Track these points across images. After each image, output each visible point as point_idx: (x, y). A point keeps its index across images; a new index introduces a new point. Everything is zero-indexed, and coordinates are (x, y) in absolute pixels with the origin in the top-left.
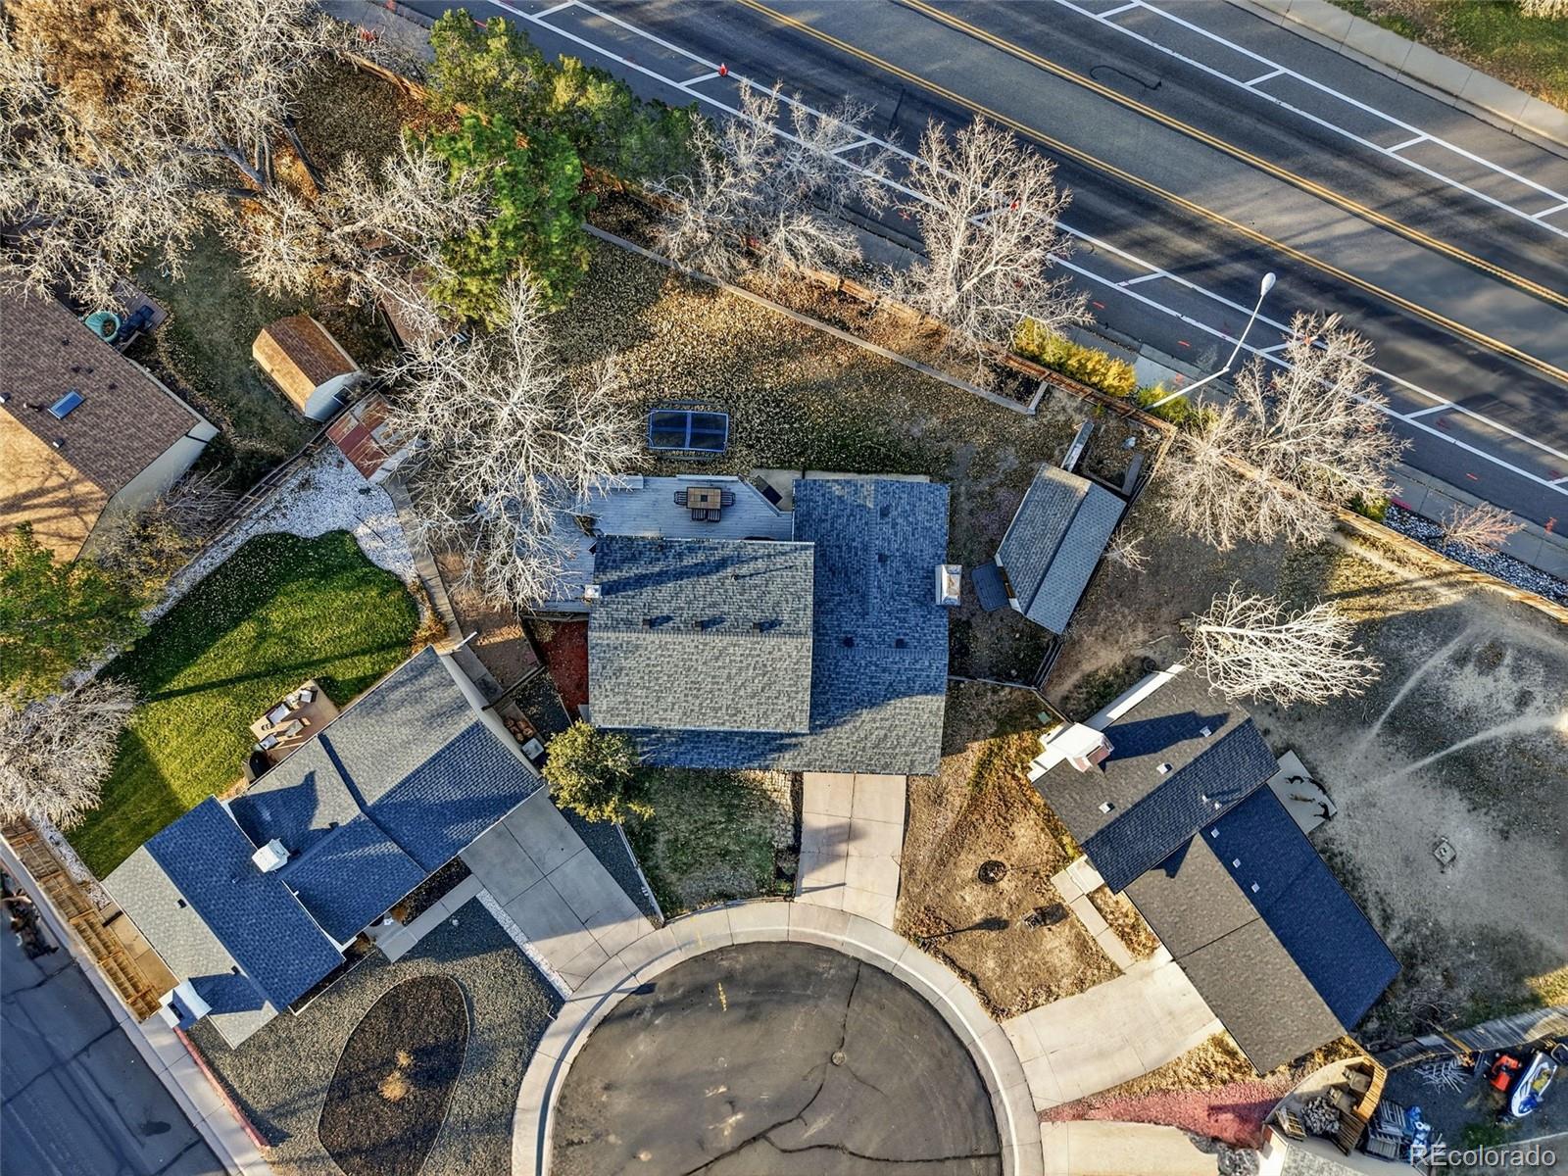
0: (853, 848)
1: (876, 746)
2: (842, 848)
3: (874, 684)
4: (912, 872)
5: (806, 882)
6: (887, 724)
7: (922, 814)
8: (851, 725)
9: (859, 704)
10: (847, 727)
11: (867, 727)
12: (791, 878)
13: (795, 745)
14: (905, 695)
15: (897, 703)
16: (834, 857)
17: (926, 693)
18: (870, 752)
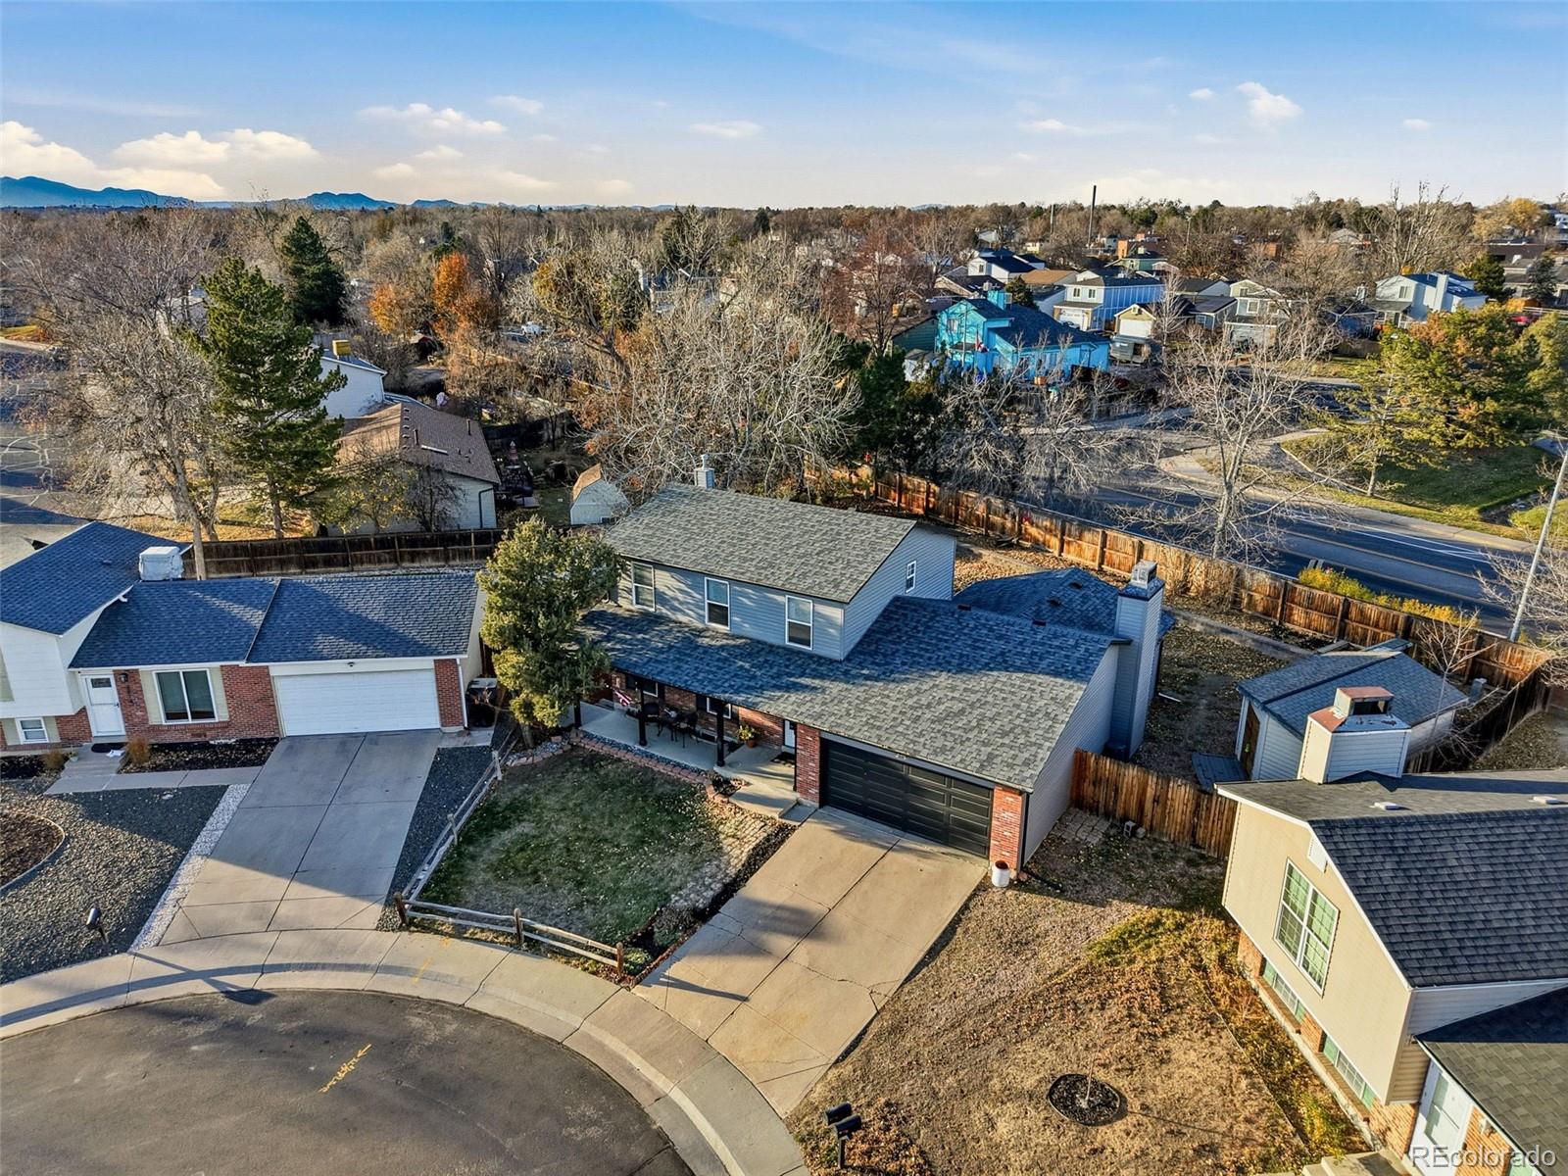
0: (804, 952)
1: (939, 721)
2: (782, 943)
3: (976, 648)
4: (896, 1030)
5: (678, 970)
6: (973, 697)
7: (970, 955)
8: (912, 686)
9: (943, 665)
10: (905, 687)
11: (939, 694)
12: (656, 951)
13: (815, 688)
14: (1019, 669)
15: (1003, 676)
16: (757, 950)
17: (1056, 674)
18: (923, 725)
